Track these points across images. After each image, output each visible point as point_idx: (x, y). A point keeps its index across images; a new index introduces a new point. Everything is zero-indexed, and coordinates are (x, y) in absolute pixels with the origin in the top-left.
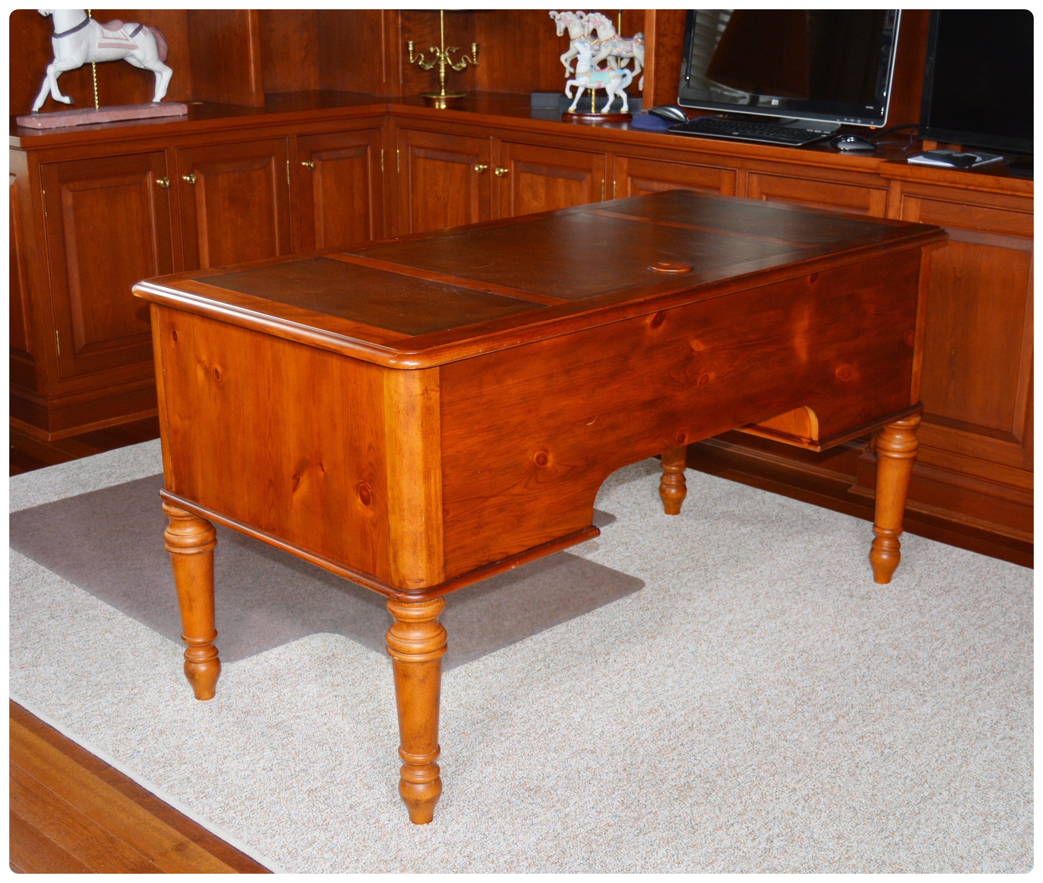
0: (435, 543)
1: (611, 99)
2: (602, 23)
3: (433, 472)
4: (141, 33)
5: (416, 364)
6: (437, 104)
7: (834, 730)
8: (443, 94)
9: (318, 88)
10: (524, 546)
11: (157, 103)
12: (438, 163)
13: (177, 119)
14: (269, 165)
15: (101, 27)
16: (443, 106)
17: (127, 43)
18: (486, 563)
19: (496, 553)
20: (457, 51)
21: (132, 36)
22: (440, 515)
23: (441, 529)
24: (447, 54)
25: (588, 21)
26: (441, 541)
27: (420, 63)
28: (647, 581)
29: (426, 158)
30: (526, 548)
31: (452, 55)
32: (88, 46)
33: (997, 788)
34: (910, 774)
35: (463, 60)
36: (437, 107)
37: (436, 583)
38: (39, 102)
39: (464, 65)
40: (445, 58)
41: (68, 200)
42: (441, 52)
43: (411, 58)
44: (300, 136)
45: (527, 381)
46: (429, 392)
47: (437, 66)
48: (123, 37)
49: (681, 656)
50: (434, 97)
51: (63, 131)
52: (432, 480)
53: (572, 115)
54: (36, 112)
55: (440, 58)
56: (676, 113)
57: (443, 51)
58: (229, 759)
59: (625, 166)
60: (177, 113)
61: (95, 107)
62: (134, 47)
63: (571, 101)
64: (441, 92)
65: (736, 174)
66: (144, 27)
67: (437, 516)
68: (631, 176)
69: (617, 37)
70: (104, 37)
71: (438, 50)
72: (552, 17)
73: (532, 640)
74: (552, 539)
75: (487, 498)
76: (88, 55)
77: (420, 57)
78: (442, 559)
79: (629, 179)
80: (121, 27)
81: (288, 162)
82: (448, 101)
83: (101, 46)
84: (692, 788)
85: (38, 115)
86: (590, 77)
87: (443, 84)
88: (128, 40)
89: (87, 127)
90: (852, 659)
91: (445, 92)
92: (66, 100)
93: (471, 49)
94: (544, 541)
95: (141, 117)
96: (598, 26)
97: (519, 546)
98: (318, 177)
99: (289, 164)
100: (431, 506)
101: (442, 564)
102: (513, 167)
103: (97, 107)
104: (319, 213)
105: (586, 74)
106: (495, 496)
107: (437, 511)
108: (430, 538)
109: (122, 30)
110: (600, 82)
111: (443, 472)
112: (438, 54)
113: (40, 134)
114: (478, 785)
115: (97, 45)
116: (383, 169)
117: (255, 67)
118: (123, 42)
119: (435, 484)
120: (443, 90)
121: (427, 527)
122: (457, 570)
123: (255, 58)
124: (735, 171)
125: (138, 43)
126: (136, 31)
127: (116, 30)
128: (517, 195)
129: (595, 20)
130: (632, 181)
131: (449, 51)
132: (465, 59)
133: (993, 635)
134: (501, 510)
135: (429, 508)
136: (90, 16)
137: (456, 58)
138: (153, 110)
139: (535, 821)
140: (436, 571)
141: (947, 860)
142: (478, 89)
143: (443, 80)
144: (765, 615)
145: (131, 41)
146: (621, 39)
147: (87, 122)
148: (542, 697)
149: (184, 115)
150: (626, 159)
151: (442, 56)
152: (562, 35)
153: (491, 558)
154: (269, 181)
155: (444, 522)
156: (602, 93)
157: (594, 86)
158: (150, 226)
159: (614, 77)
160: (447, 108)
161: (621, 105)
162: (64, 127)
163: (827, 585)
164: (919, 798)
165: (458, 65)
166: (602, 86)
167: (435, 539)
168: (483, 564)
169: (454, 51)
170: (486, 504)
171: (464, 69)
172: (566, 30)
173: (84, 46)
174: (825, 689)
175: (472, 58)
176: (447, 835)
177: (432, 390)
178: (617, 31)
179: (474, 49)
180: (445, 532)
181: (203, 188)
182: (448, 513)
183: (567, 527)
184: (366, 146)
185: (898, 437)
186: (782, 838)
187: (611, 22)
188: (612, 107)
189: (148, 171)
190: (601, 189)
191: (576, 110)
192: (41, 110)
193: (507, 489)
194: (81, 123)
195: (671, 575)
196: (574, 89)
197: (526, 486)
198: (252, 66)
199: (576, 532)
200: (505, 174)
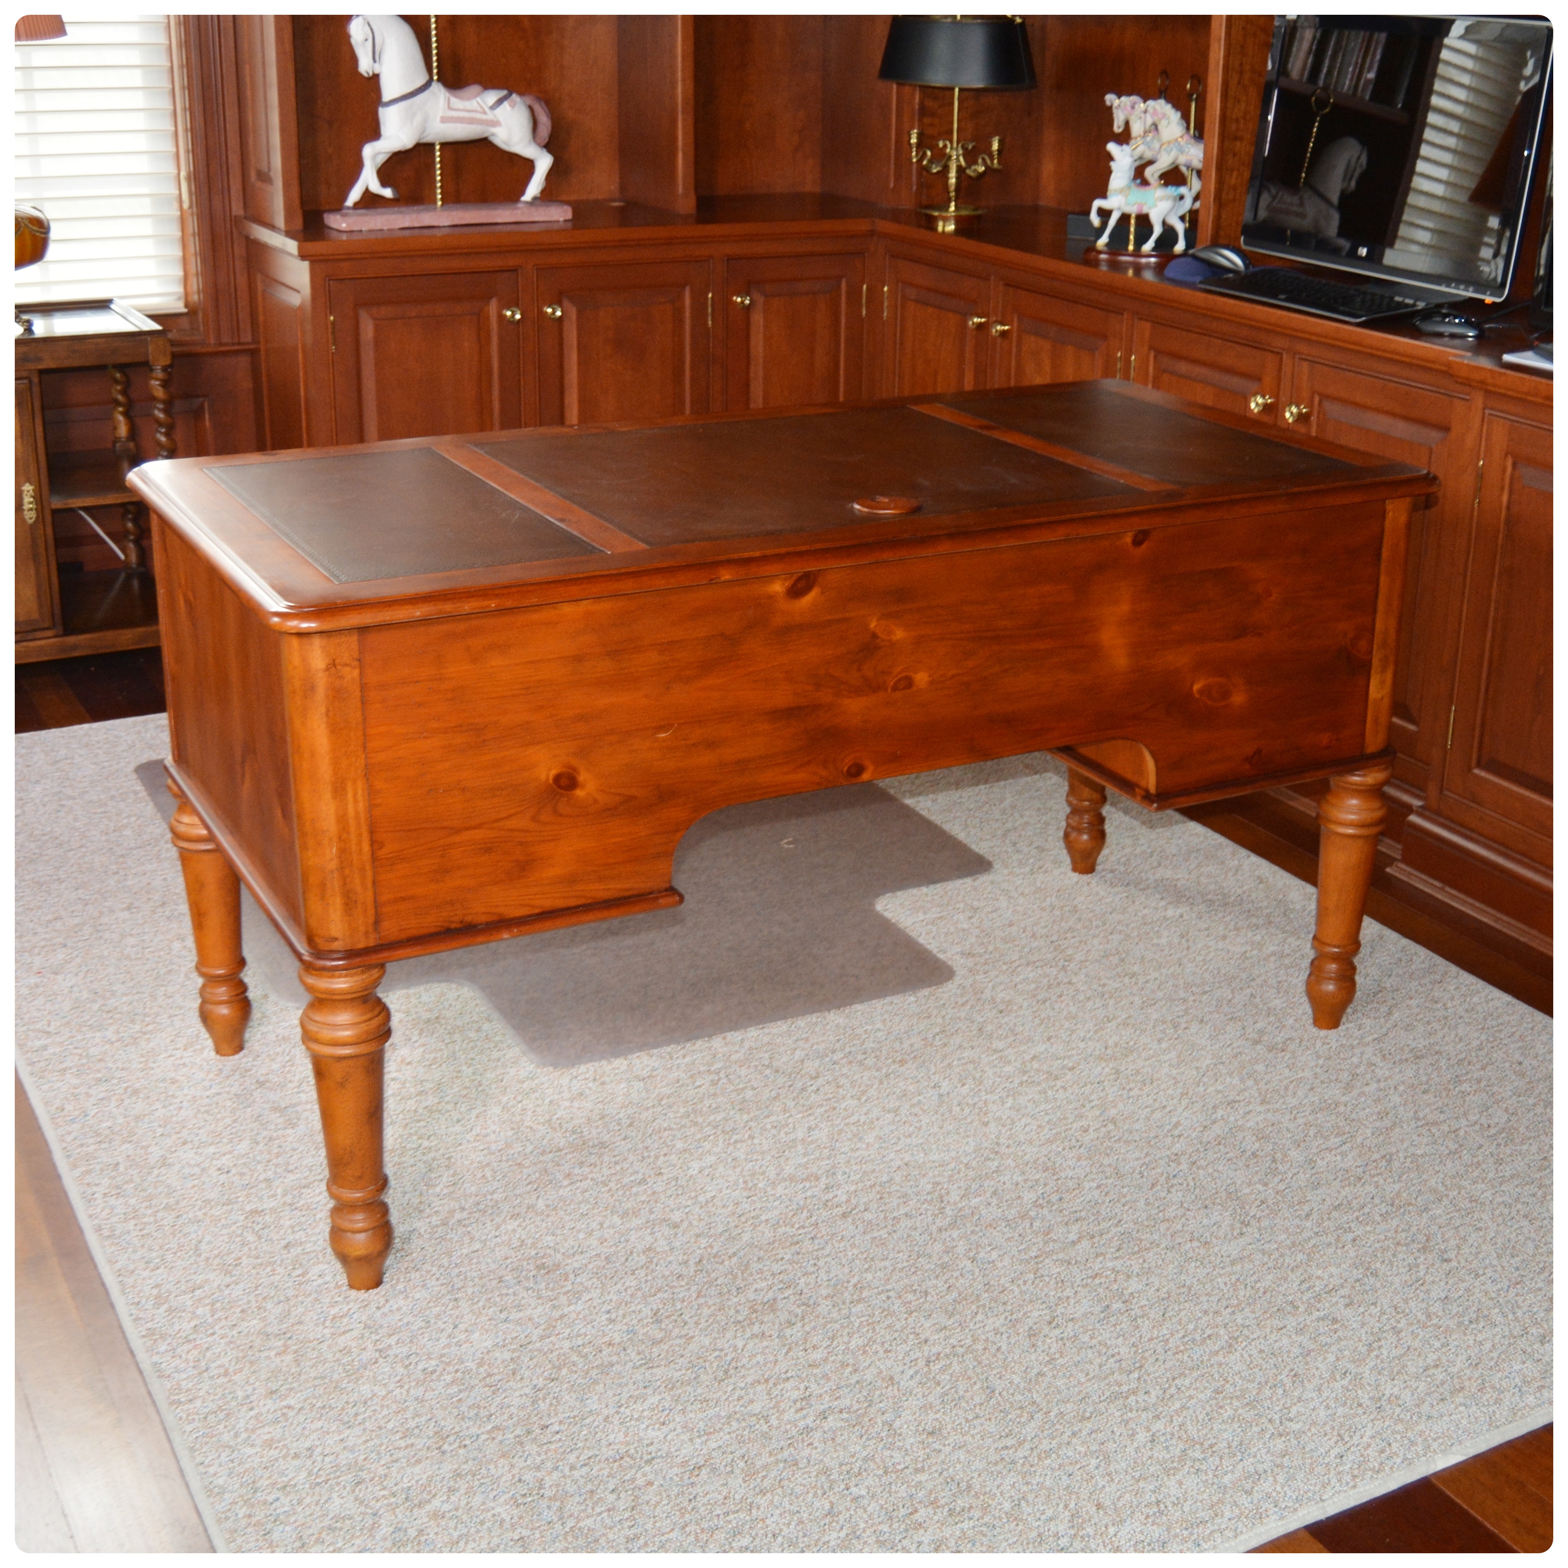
0: (359, 888)
1: (1157, 231)
2: (1164, 115)
3: (349, 784)
4: (506, 104)
5: (313, 625)
6: (941, 224)
7: (1061, 1256)
8: (952, 208)
9: (817, 189)
10: (533, 906)
11: (526, 203)
12: (930, 310)
13: (555, 227)
14: (680, 297)
15: (447, 94)
16: (951, 227)
17: (484, 117)
18: (458, 926)
19: (478, 912)
20: (973, 147)
21: (493, 108)
22: (366, 847)
23: (368, 867)
24: (961, 152)
25: (1145, 112)
26: (369, 885)
27: (925, 163)
28: (960, 972)
29: (917, 301)
30: (537, 911)
31: (967, 154)
32: (425, 121)
33: (1245, 1401)
34: (1124, 1350)
35: (980, 161)
36: (940, 229)
37: (361, 945)
38: (355, 195)
39: (982, 169)
40: (958, 156)
41: (368, 330)
42: (952, 148)
43: (914, 154)
44: (730, 259)
45: (531, 662)
46: (339, 667)
47: (946, 169)
48: (479, 109)
49: (921, 1098)
50: (936, 214)
51: (379, 235)
52: (350, 796)
53: (1100, 252)
54: (349, 208)
55: (950, 157)
56: (1231, 259)
57: (955, 145)
58: (188, 1146)
59: (1147, 334)
60: (555, 218)
61: (435, 202)
62: (495, 123)
63: (1100, 232)
64: (949, 207)
65: (1281, 359)
66: (514, 96)
67: (361, 850)
68: (1155, 350)
69: (1186, 137)
70: (450, 108)
71: (949, 145)
72: (1108, 103)
73: (724, 1038)
74: (589, 901)
75: (458, 831)
76: (424, 132)
77: (925, 154)
78: (371, 912)
79: (1152, 354)
80: (478, 95)
81: (710, 295)
82: (958, 220)
83: (444, 120)
84: (774, 1311)
85: (351, 211)
86: (1126, 196)
87: (953, 194)
88: (485, 113)
89: (416, 231)
90: (1178, 1146)
91: (956, 206)
92: (388, 193)
93: (991, 145)
94: (573, 902)
95: (499, 220)
96: (1160, 120)
97: (523, 905)
98: (758, 318)
99: (713, 298)
100: (348, 833)
101: (371, 920)
102: (1015, 324)
103: (440, 203)
104: (757, 371)
105: (1121, 191)
106: (475, 828)
107: (360, 842)
108: (348, 880)
109: (478, 99)
110: (1141, 206)
111: (371, 787)
112: (948, 150)
113: (344, 237)
114: (477, 1246)
115: (438, 119)
116: (864, 312)
117: (684, 159)
118: (478, 116)
119: (356, 801)
120: (953, 204)
121: (341, 863)
122: (401, 930)
123: (684, 145)
124: (1281, 354)
125: (501, 119)
126: (500, 102)
127: (469, 99)
128: (1019, 366)
129: (1155, 109)
130: (1155, 357)
131: (963, 147)
132: (984, 159)
133: (1440, 1141)
134: (488, 850)
135: (344, 836)
136: (435, 78)
137: (971, 157)
138: (519, 212)
139: (514, 1316)
140: (362, 929)
141: (1072, 1505)
142: (1042, 203)
143: (952, 188)
144: (1097, 1053)
145: (490, 115)
146: (1193, 141)
147: (416, 225)
148: (670, 1129)
149: (566, 221)
150: (1149, 325)
151: (954, 153)
152: (1120, 130)
153: (468, 919)
154: (679, 321)
155: (374, 859)
156: (1144, 221)
157: (1133, 210)
158: (490, 373)
159: (1167, 198)
160: (957, 231)
161: (1175, 241)
162: (381, 230)
163: (1231, 1019)
164: (1107, 1394)
165: (973, 167)
166: (1145, 210)
167: (357, 881)
168: (453, 926)
169: (970, 147)
170: (457, 839)
171: (981, 175)
172: (1127, 124)
173: (418, 119)
174: (1099, 1187)
175: (992, 158)
176: (379, 1313)
177: (346, 665)
178: (1188, 128)
179: (995, 146)
180: (375, 874)
181: (575, 326)
182: (382, 845)
183: (619, 886)
184: (839, 279)
185: (1354, 802)
186: (845, 1416)
187: (1179, 114)
188: (1158, 242)
189: (491, 298)
190: (1115, 365)
191: (1107, 245)
192: (357, 206)
193: (497, 821)
194: (407, 225)
195: (1005, 967)
196: (1105, 214)
197: (534, 819)
198: (680, 155)
199: (639, 895)
200: (1003, 334)
